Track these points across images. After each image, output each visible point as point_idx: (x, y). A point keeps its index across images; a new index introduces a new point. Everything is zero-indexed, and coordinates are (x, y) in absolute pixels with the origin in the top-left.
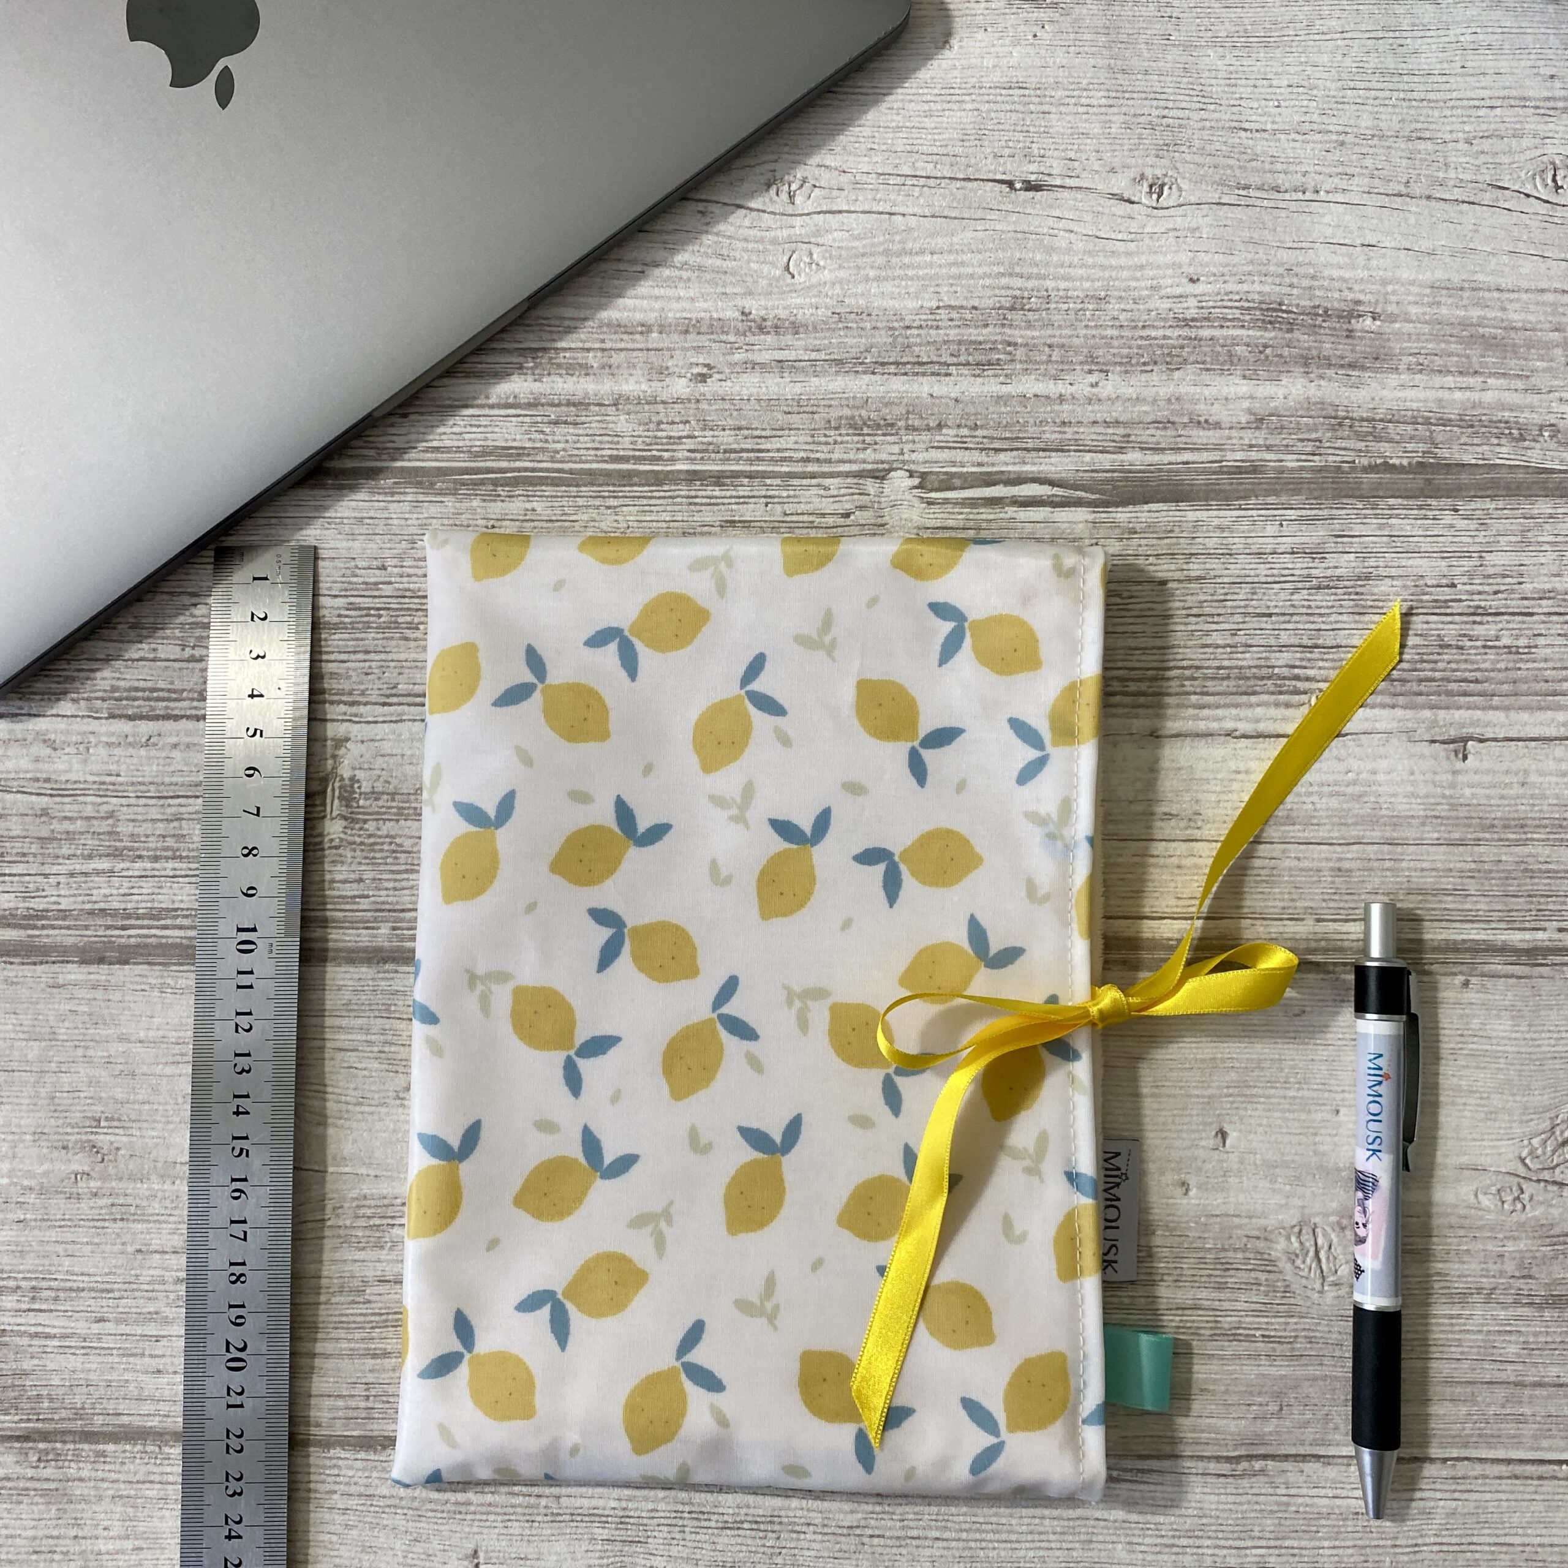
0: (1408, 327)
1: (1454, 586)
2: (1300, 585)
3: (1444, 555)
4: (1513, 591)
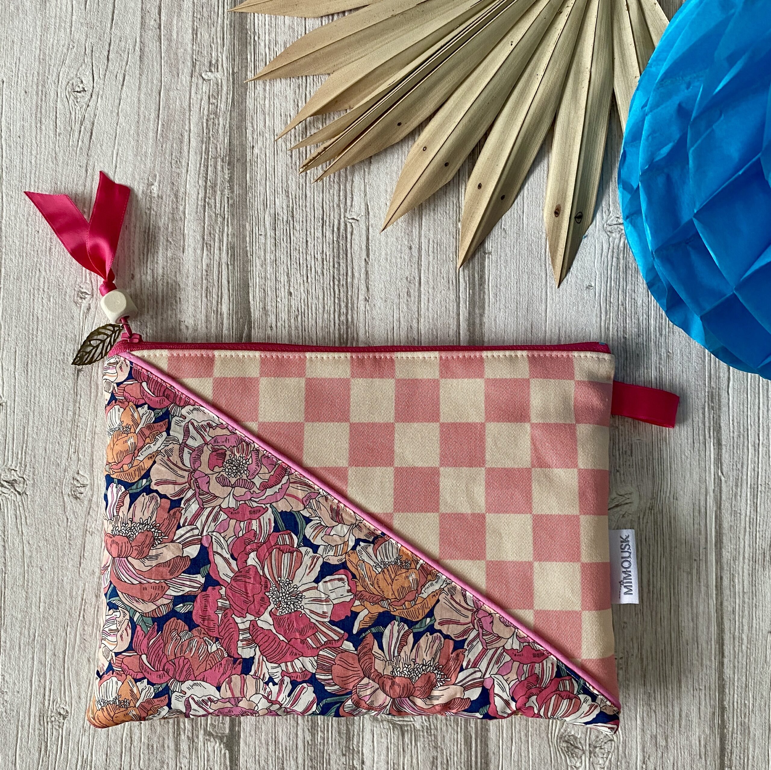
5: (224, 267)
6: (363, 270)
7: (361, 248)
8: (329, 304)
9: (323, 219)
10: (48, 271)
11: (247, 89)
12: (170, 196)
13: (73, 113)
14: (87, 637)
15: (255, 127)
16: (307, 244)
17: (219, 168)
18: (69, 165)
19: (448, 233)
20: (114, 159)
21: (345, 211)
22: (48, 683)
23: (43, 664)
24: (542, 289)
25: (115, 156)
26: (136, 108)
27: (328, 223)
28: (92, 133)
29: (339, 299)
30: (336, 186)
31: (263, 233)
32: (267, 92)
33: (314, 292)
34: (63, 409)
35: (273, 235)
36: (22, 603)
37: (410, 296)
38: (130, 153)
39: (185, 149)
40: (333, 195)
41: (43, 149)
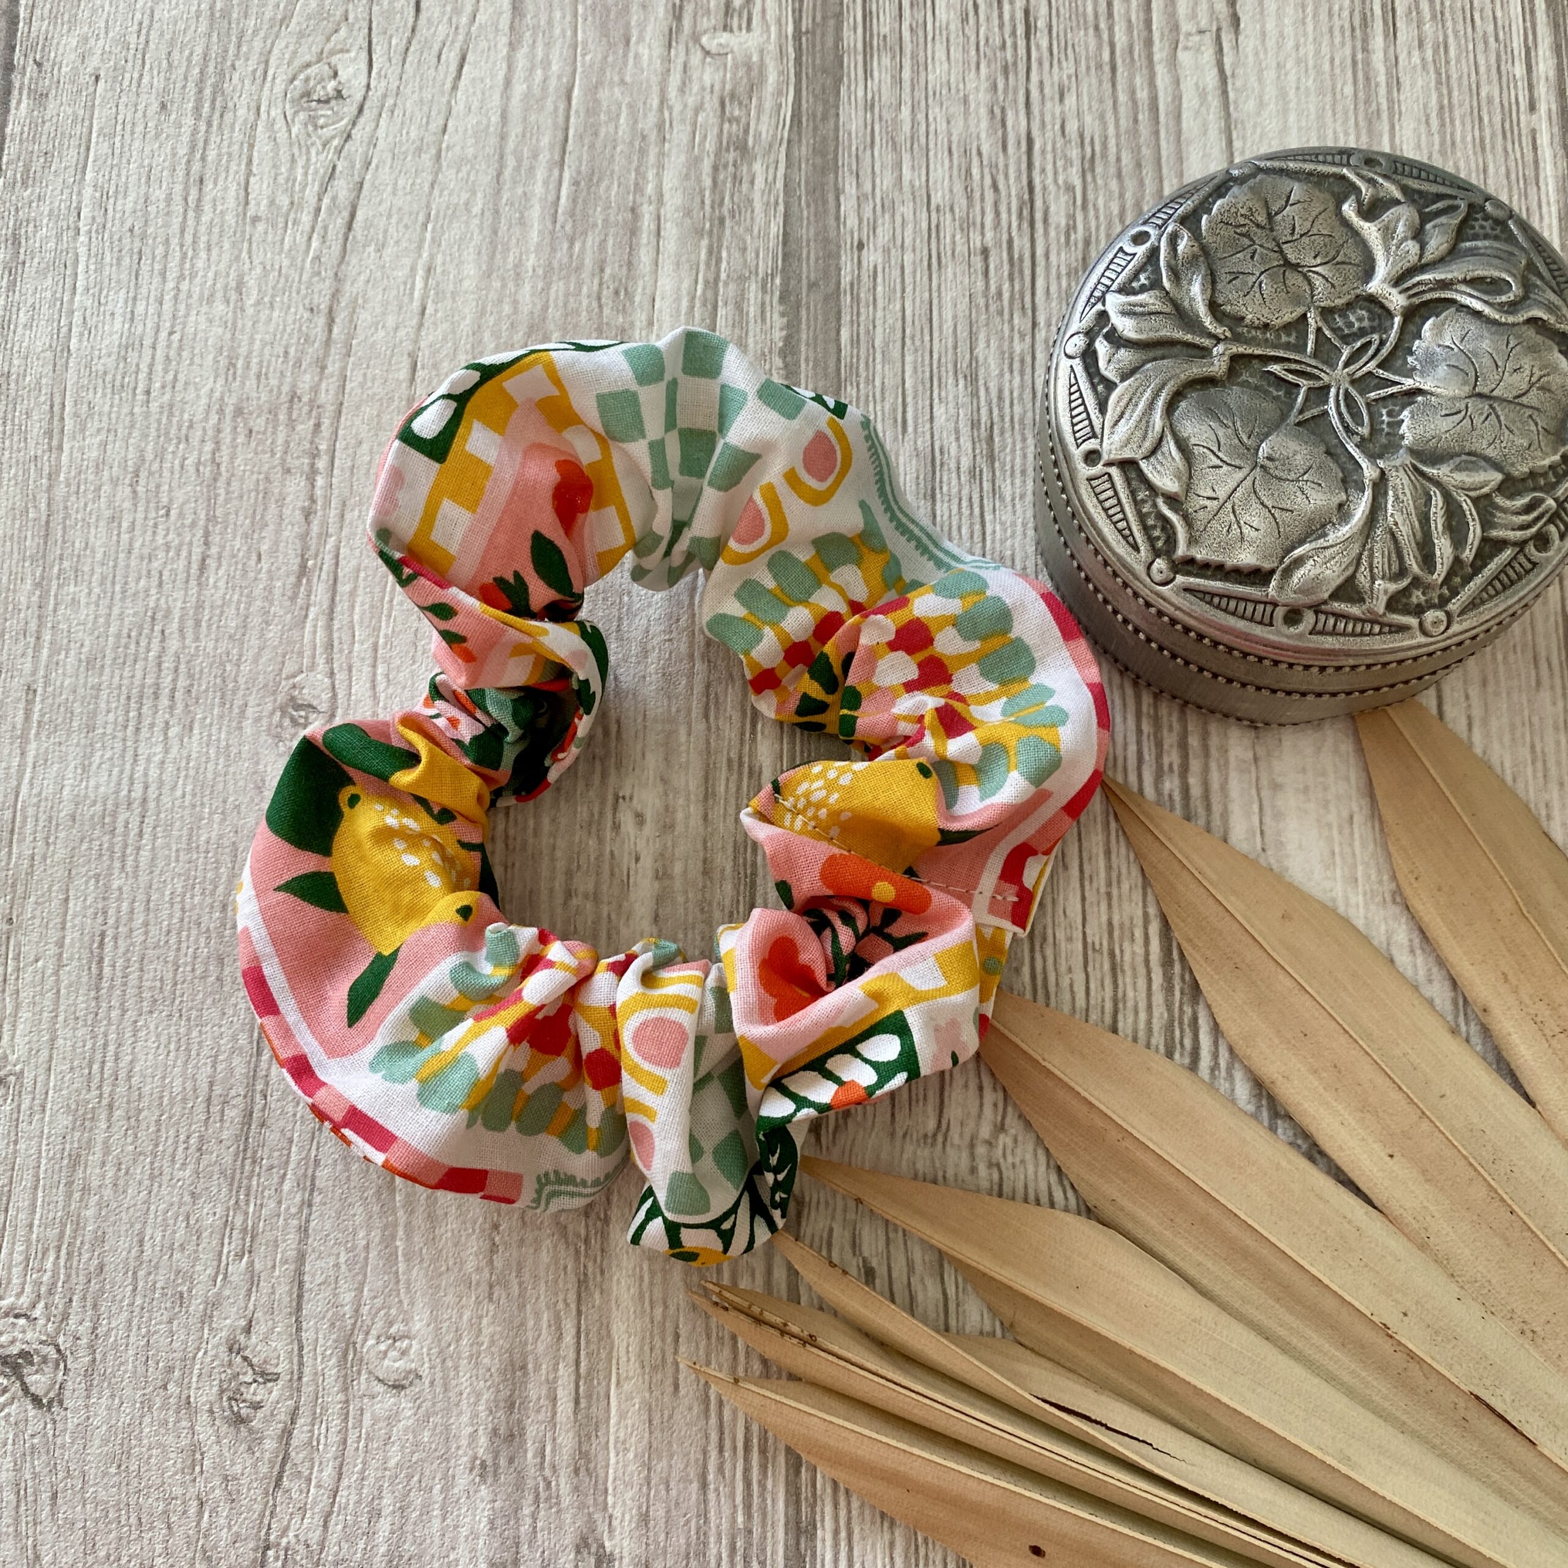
0: (554, 313)
1: (985, 252)
2: (986, 486)
3: (934, 263)
4: (993, 166)
11: (838, 81)
13: (301, 163)
15: (867, 187)
17: (753, 310)
18: (277, 305)
26: (493, 140)
28: (353, 215)
32: (906, 85)
34: (209, 1100)
38: (470, 270)
39: (645, 256)
41: (200, 264)
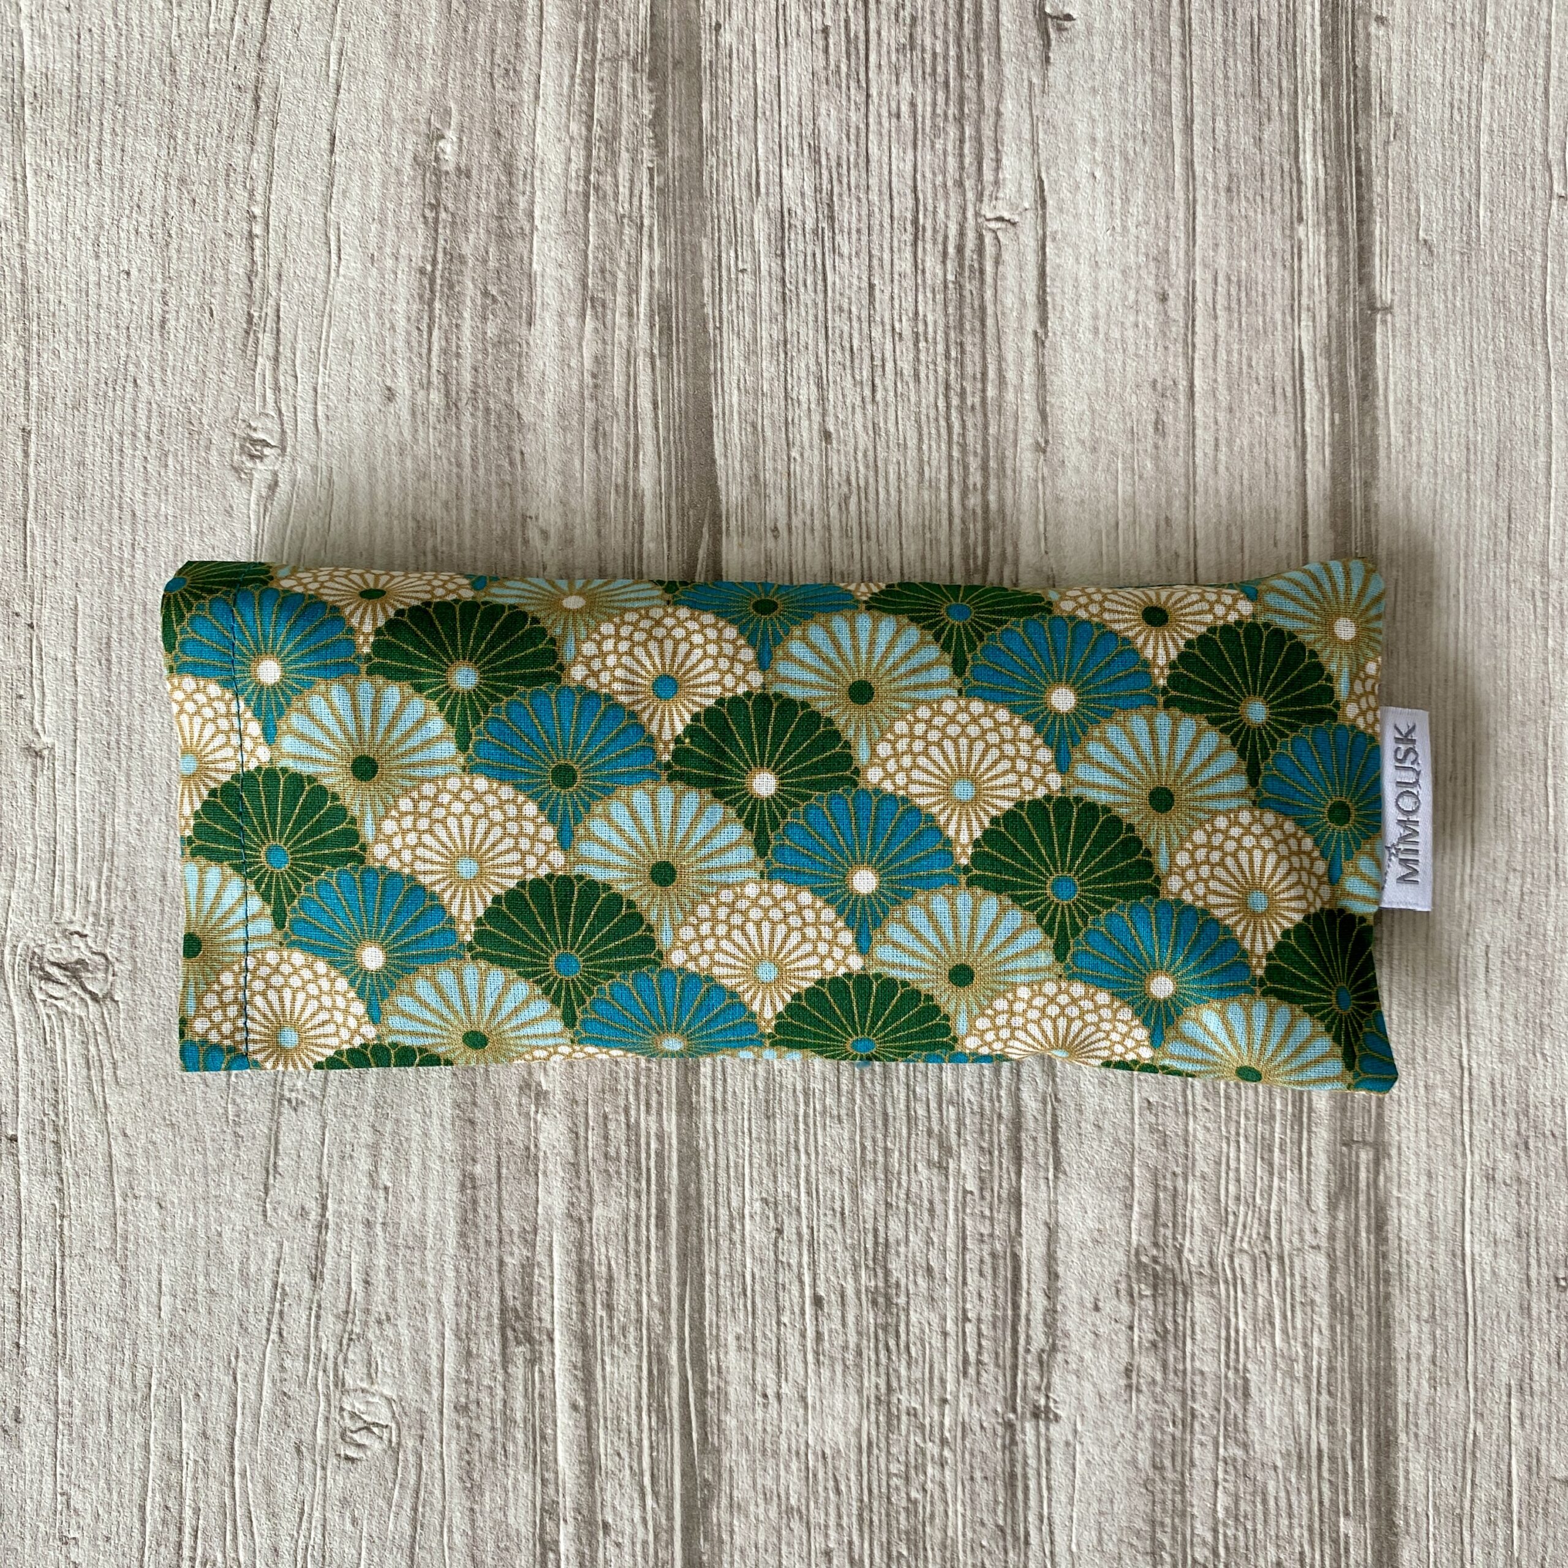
5: (642, 362)
6: (1029, 363)
7: (1023, 302)
8: (934, 463)
9: (915, 221)
10: (158, 384)
12: (489, 169)
14: (291, 1388)
16: (871, 294)
19: (1268, 252)
20: (333, 66)
21: (980, 197)
22: (188, 1513)
23: (174, 1460)
24: (1537, 409)
25: (333, 58)
27: (929, 233)
29: (963, 447)
30: (953, 131)
31: (748, 266)
33: (892, 430)
35: (776, 269)
36: (110, 1297)
37: (1164, 435)
40: (945, 152)
